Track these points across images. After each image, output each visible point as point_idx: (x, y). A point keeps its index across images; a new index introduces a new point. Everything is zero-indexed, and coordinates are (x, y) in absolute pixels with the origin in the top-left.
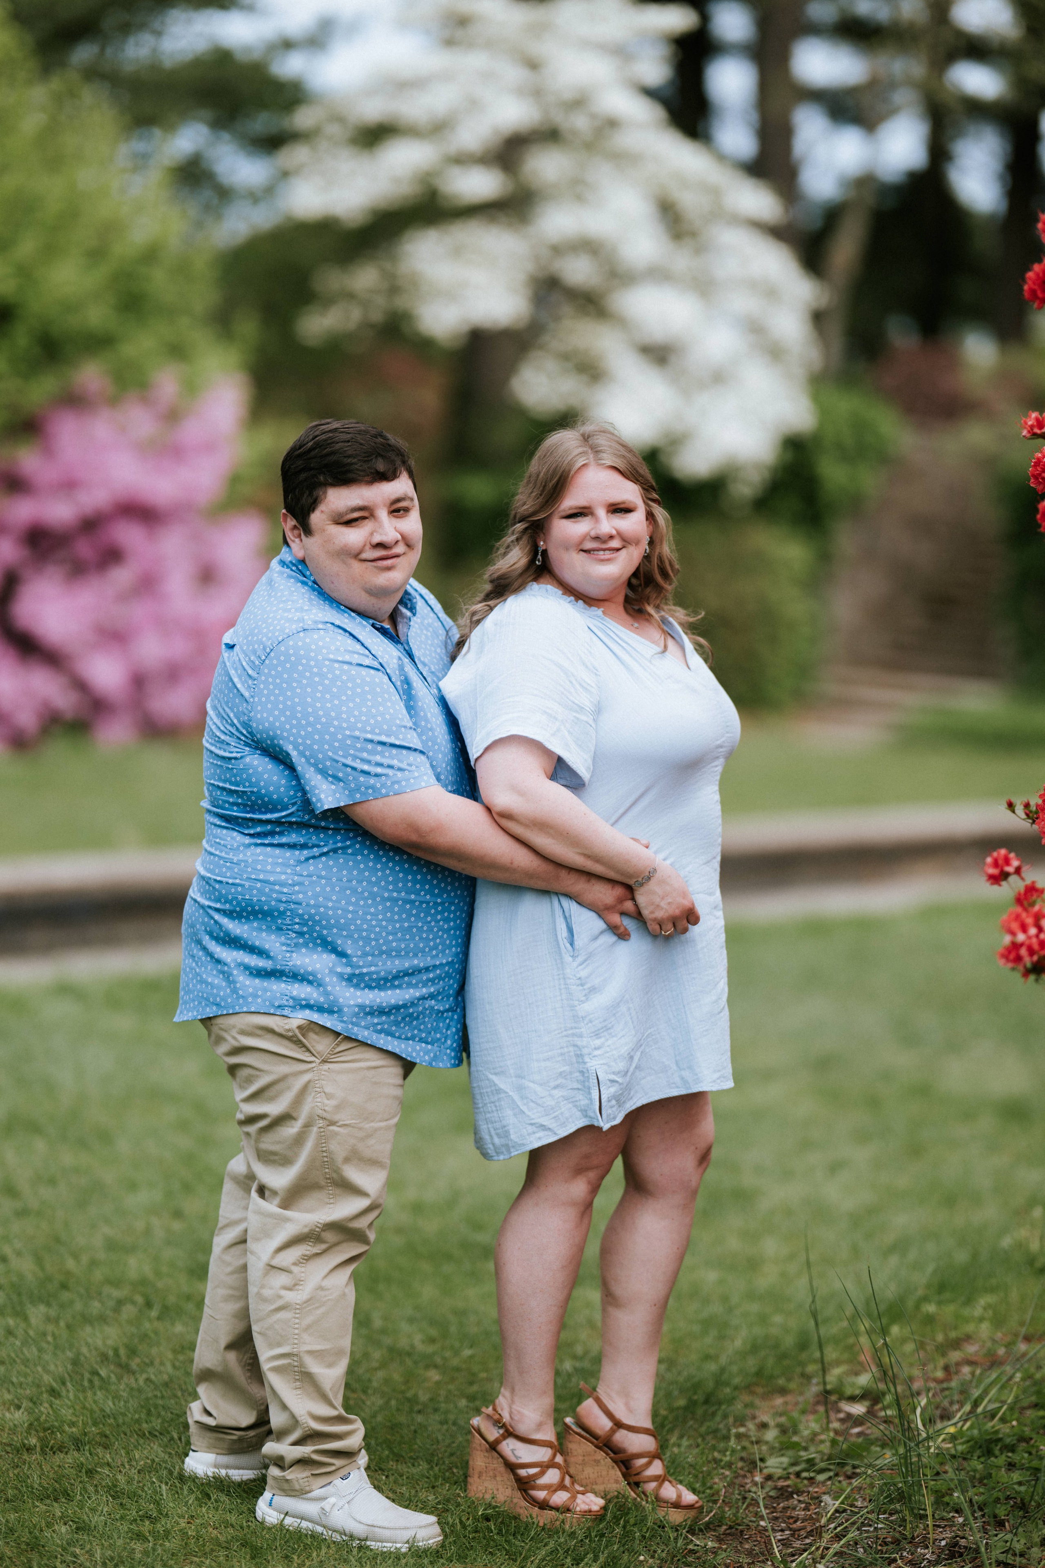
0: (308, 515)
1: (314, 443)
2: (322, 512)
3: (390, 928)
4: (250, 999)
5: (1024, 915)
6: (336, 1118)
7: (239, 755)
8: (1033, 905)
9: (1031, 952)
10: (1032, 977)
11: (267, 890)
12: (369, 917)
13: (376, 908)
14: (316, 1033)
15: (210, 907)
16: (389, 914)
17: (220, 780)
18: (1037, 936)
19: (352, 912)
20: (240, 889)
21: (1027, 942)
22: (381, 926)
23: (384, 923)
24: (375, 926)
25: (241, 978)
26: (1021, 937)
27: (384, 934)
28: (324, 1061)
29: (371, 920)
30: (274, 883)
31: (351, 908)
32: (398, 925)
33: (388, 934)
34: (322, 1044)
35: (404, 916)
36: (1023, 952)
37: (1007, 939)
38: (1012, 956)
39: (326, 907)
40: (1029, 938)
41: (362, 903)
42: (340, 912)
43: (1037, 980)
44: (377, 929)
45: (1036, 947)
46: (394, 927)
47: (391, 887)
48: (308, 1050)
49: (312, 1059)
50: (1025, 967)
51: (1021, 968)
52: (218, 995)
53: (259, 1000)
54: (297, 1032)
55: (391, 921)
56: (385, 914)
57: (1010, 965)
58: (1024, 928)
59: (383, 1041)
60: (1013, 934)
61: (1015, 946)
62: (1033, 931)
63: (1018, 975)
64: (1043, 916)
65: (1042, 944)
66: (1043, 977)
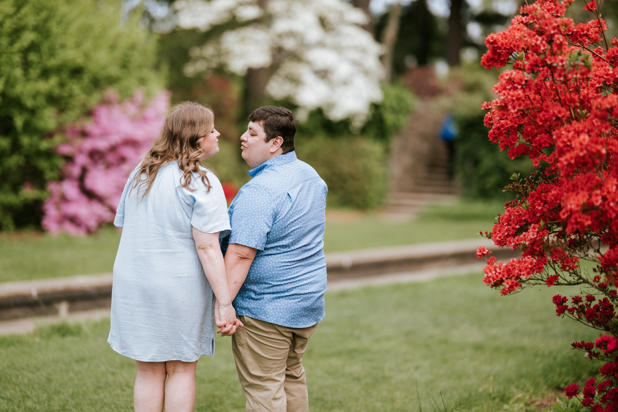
5: (491, 267)
8: (493, 264)
9: (494, 279)
10: (494, 288)
18: (495, 274)
21: (492, 276)
26: (490, 275)
36: (491, 279)
37: (486, 275)
38: (487, 281)
40: (493, 274)
43: (496, 289)
45: (495, 277)
50: (492, 285)
51: (490, 285)
57: (487, 284)
58: (491, 272)
60: (487, 273)
61: (488, 277)
62: (494, 272)
63: (489, 287)
64: (497, 267)
65: (497, 277)
66: (498, 287)
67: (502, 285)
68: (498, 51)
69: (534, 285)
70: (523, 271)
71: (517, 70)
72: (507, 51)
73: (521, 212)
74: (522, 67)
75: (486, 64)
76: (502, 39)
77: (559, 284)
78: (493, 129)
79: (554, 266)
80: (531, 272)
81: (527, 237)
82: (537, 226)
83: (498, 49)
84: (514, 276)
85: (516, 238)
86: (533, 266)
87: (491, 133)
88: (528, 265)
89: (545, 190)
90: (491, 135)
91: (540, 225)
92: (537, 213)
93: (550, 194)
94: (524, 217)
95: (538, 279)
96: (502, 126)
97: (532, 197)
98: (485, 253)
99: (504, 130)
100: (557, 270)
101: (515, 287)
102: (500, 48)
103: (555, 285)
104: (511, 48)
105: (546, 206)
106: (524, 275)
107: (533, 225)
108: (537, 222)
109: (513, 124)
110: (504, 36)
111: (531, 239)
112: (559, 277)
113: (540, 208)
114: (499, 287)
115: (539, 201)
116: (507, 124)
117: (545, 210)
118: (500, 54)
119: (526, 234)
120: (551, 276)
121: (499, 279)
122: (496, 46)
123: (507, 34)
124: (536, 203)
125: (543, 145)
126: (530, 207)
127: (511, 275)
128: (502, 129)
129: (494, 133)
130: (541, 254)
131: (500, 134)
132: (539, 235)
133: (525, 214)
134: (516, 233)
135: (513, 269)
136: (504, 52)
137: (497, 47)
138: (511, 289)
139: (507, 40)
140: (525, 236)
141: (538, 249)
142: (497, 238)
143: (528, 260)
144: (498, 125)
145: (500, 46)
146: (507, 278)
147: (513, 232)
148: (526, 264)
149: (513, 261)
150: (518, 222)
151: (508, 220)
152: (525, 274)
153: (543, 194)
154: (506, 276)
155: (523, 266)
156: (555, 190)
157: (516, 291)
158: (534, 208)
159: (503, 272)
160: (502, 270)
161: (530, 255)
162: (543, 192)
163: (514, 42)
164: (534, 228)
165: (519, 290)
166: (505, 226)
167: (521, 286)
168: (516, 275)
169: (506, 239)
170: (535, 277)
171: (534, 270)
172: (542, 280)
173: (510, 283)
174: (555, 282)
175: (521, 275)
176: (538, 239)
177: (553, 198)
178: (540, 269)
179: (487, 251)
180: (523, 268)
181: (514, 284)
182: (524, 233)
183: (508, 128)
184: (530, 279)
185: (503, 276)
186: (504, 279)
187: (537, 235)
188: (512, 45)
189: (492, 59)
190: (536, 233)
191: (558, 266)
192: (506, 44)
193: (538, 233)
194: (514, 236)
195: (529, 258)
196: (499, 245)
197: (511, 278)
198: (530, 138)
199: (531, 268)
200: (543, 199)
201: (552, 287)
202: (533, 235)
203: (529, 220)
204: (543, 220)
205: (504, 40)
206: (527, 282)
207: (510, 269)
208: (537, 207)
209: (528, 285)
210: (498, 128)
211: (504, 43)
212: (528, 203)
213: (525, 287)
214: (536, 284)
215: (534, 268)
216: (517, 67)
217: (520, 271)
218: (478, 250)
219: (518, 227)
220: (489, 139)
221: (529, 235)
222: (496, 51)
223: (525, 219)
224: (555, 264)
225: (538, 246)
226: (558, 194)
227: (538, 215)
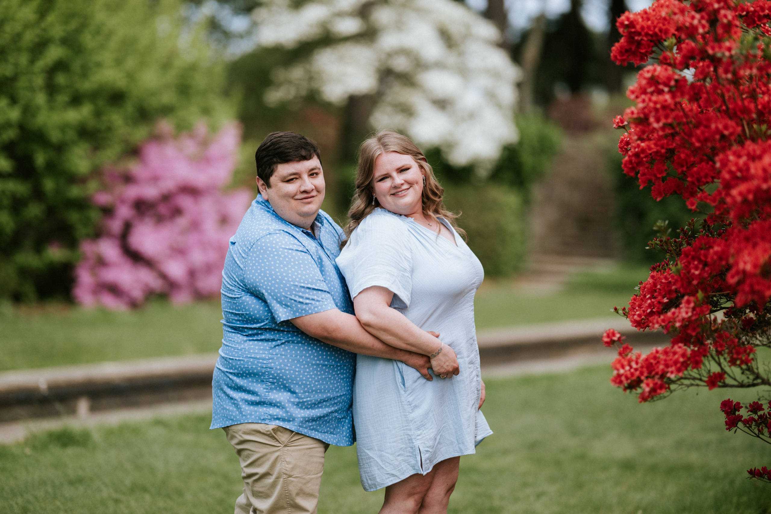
0: (269, 178)
1: (271, 143)
2: (276, 176)
3: (316, 378)
4: (248, 417)
5: (623, 360)
6: (292, 473)
7: (239, 296)
8: (627, 355)
9: (627, 378)
10: (628, 391)
11: (256, 362)
12: (306, 374)
13: (309, 369)
14: (281, 432)
15: (227, 372)
16: (315, 372)
17: (230, 309)
18: (630, 370)
19: (298, 371)
20: (242, 362)
21: (625, 374)
22: (312, 378)
23: (313, 376)
24: (309, 378)
25: (244, 406)
26: (622, 371)
27: (313, 382)
28: (286, 446)
29: (307, 375)
30: (259, 359)
31: (297, 370)
32: (320, 377)
33: (316, 381)
34: (284, 437)
35: (322, 372)
36: (623, 378)
37: (615, 372)
38: (618, 381)
39: (286, 370)
40: (626, 371)
41: (302, 367)
42: (292, 372)
43: (630, 392)
44: (310, 380)
45: (629, 376)
46: (318, 378)
47: (316, 359)
48: (277, 441)
49: (279, 445)
50: (624, 386)
51: (622, 387)
52: (232, 415)
53: (253, 417)
54: (272, 432)
55: (316, 375)
56: (313, 372)
57: (617, 385)
58: (623, 367)
59: (314, 434)
60: (618, 370)
61: (619, 376)
62: (627, 368)
63: (621, 390)
64: (632, 361)
65: (632, 374)
66: (634, 391)
67: (640, 387)
68: (636, 38)
69: (688, 386)
70: (671, 366)
71: (665, 66)
72: (650, 38)
73: (670, 279)
74: (672, 61)
75: (619, 57)
76: (643, 20)
77: (725, 386)
78: (629, 156)
79: (719, 358)
80: (683, 368)
81: (678, 316)
82: (692, 299)
83: (636, 36)
84: (657, 373)
85: (662, 317)
86: (686, 359)
87: (626, 161)
88: (678, 359)
89: (705, 245)
90: (625, 164)
91: (697, 298)
92: (693, 280)
93: (711, 251)
94: (674, 285)
95: (694, 379)
96: (643, 150)
97: (687, 255)
98: (615, 338)
99: (646, 157)
100: (723, 366)
101: (659, 391)
102: (639, 34)
103: (720, 387)
104: (655, 34)
105: (707, 269)
106: (672, 372)
107: (686, 298)
108: (693, 294)
109: (658, 148)
110: (645, 16)
111: (683, 319)
112: (726, 376)
113: (697, 273)
114: (636, 390)
115: (696, 263)
116: (649, 148)
117: (705, 275)
118: (639, 44)
119: (677, 311)
120: (714, 373)
121: (634, 378)
122: (633, 30)
123: (650, 13)
124: (692, 266)
125: (704, 180)
126: (684, 271)
127: (653, 373)
128: (642, 156)
129: (630, 161)
130: (700, 342)
131: (640, 163)
132: (695, 312)
133: (676, 281)
134: (664, 309)
135: (656, 364)
136: (645, 39)
137: (635, 32)
138: (652, 394)
139: (649, 22)
140: (674, 313)
141: (694, 334)
142: (636, 317)
143: (678, 350)
144: (637, 150)
145: (640, 30)
146: (647, 378)
147: (658, 308)
148: (676, 356)
149: (657, 352)
150: (665, 294)
151: (652, 290)
152: (675, 371)
153: (702, 252)
154: (646, 374)
155: (671, 360)
156: (719, 245)
157: (661, 395)
158: (689, 272)
159: (642, 367)
160: (639, 365)
161: (681, 342)
162: (701, 249)
163: (661, 25)
164: (688, 302)
165: (666, 394)
166: (648, 299)
167: (669, 388)
168: (660, 373)
169: (648, 319)
170: (691, 375)
171: (688, 365)
172: (701, 380)
173: (651, 385)
174: (720, 382)
175: (667, 372)
176: (694, 318)
177: (715, 257)
178: (697, 364)
179: (618, 336)
180: (671, 363)
181: (657, 386)
182: (673, 310)
183: (651, 154)
184: (682, 378)
185: (642, 373)
186: (643, 378)
187: (692, 312)
188: (657, 30)
189: (627, 51)
190: (690, 310)
191: (725, 359)
192: (649, 27)
193: (694, 309)
194: (659, 313)
195: (680, 347)
196: (639, 328)
197: (653, 377)
198: (685, 169)
199: (683, 363)
200: (703, 258)
201: (716, 390)
202: (687, 313)
203: (681, 290)
204: (702, 290)
205: (645, 22)
206: (679, 382)
207: (651, 364)
208: (693, 271)
209: (680, 387)
210: (637, 155)
211: (645, 26)
212: (680, 266)
213: (675, 390)
214: (692, 385)
215: (689, 362)
216: (664, 62)
217: (667, 366)
218: (605, 335)
219: (665, 300)
220: (623, 171)
221: (680, 313)
222: (633, 38)
223: (676, 289)
224: (720, 356)
225: (694, 329)
226: (723, 251)
227: (695, 282)
